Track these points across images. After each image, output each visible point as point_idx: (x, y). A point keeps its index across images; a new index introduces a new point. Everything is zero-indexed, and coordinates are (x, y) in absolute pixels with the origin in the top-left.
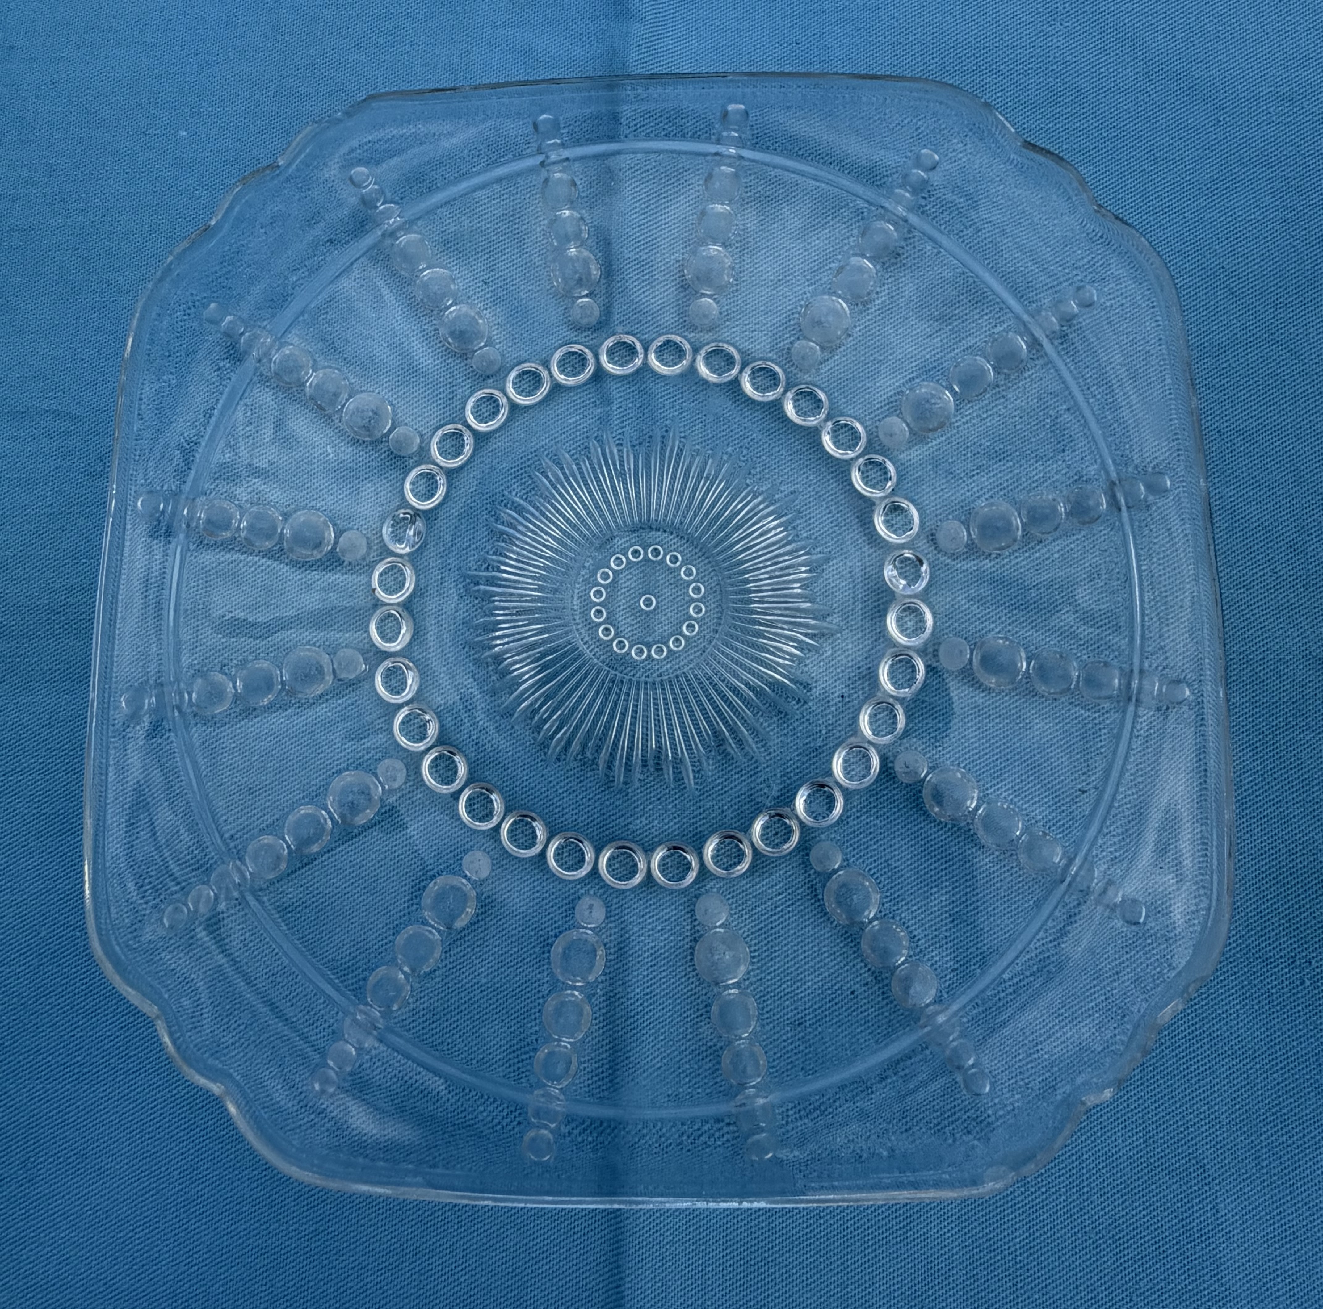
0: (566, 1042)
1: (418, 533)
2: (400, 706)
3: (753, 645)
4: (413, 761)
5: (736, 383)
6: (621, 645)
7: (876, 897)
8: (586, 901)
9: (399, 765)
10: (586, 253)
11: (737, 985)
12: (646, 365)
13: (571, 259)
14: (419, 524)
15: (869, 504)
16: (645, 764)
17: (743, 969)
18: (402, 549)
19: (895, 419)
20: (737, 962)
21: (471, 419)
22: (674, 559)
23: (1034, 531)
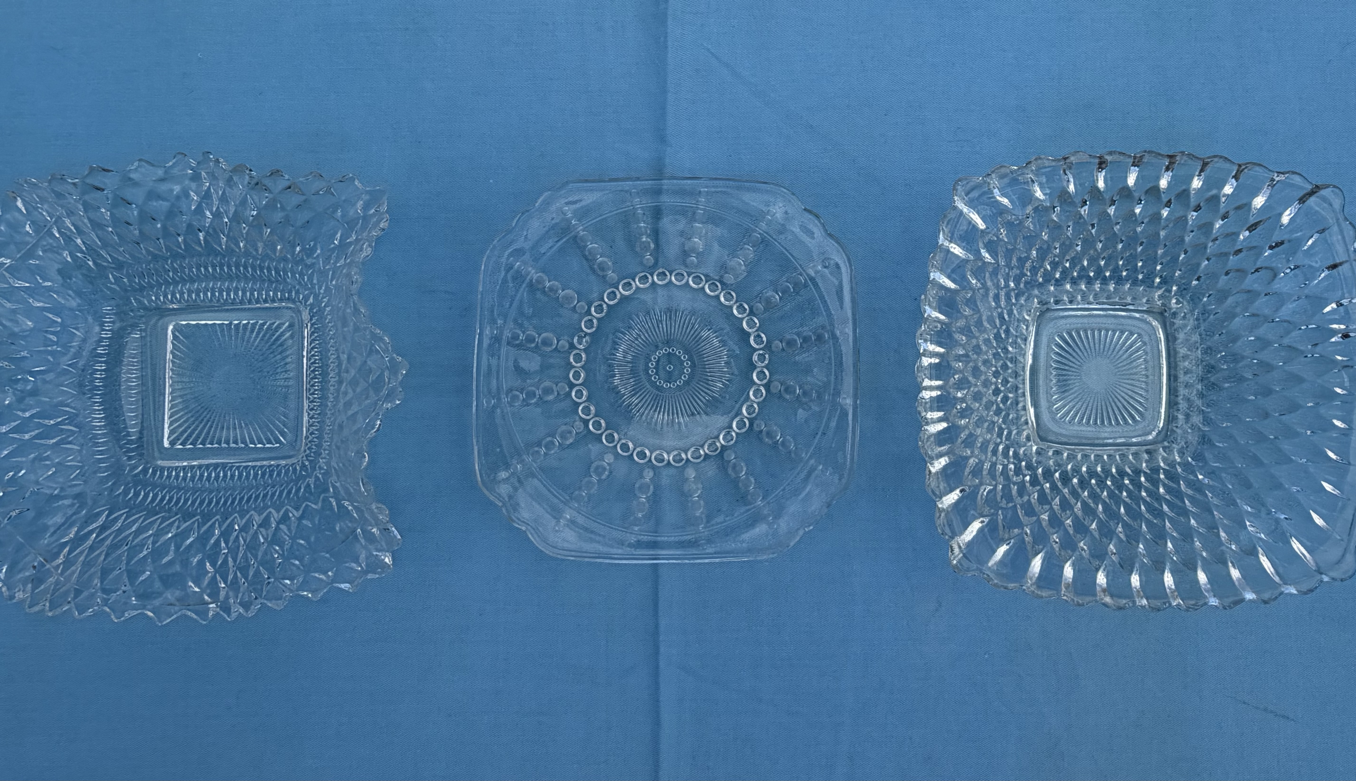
0: (640, 515)
1: (587, 342)
2: (581, 403)
3: (708, 384)
4: (586, 422)
5: (703, 288)
6: (660, 383)
7: (745, 469)
8: (647, 470)
9: (582, 424)
10: (649, 240)
11: (697, 497)
12: (670, 281)
13: (644, 242)
14: (587, 337)
15: (749, 335)
16: (668, 424)
17: (699, 492)
18: (581, 347)
19: (759, 304)
20: (698, 489)
21: (606, 300)
22: (680, 352)
23: (805, 345)
